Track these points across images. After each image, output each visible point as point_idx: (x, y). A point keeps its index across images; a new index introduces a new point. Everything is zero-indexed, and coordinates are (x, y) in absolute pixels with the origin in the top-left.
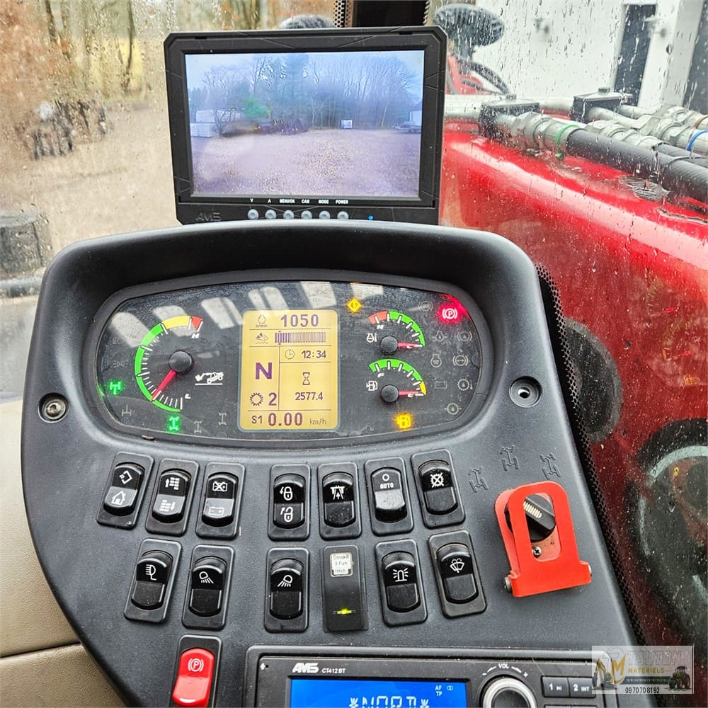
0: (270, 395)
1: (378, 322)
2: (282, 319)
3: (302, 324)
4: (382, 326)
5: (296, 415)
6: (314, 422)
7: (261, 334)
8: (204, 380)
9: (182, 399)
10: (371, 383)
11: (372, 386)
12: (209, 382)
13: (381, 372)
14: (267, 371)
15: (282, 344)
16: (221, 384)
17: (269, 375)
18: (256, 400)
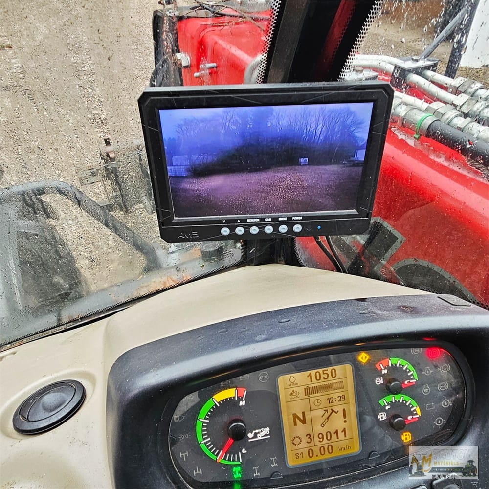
0: (307, 436)
1: (383, 368)
2: (308, 376)
3: (324, 378)
4: (386, 370)
5: (328, 446)
6: (343, 449)
7: (293, 391)
8: (255, 436)
9: (240, 453)
10: (382, 414)
11: (382, 416)
12: (259, 437)
13: (388, 405)
14: (302, 418)
15: (311, 396)
16: (269, 437)
17: (304, 422)
18: (297, 441)
